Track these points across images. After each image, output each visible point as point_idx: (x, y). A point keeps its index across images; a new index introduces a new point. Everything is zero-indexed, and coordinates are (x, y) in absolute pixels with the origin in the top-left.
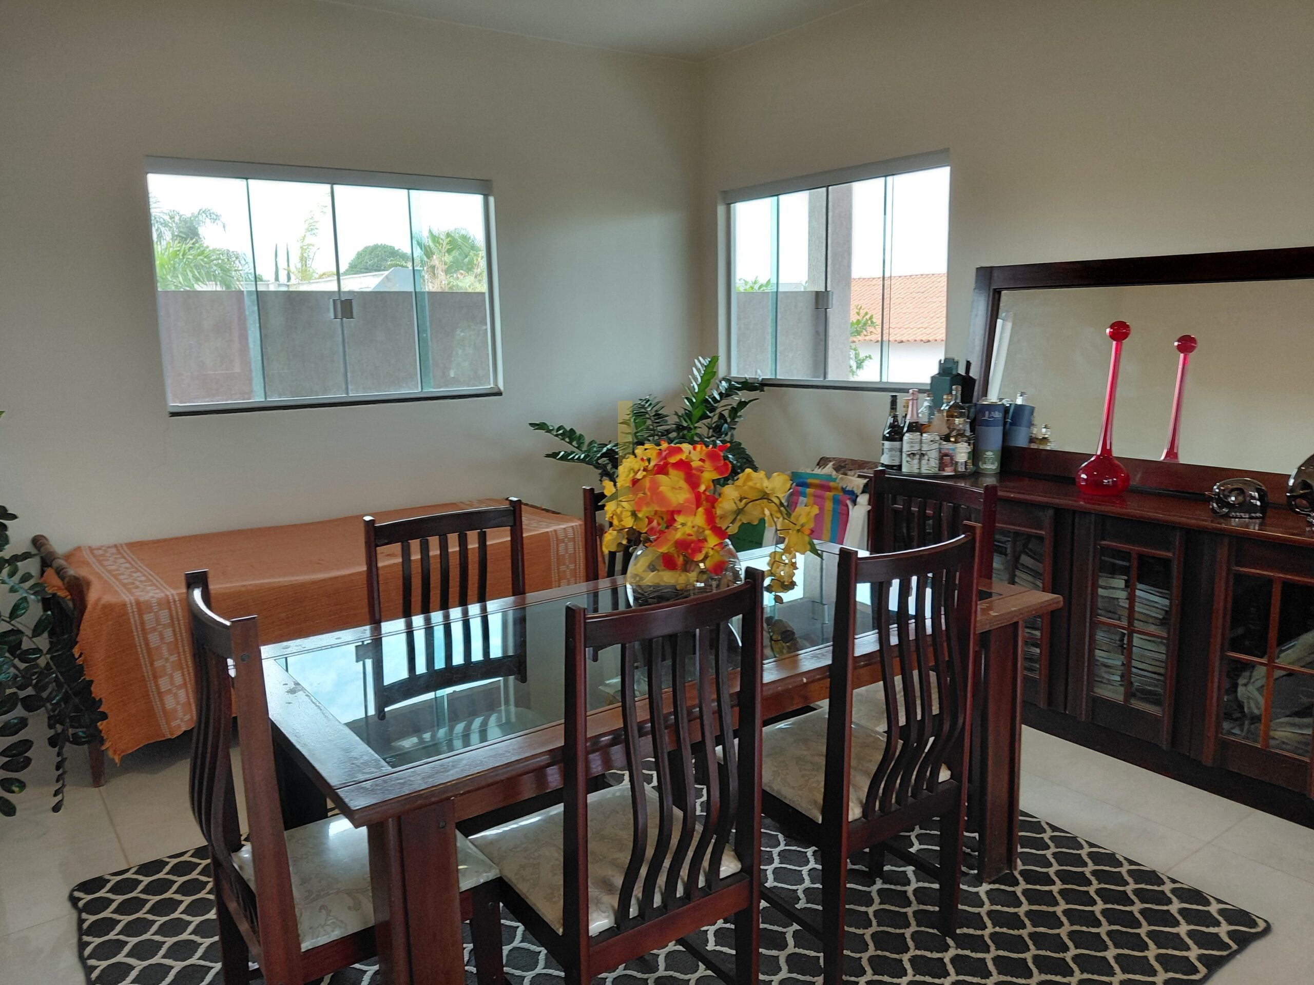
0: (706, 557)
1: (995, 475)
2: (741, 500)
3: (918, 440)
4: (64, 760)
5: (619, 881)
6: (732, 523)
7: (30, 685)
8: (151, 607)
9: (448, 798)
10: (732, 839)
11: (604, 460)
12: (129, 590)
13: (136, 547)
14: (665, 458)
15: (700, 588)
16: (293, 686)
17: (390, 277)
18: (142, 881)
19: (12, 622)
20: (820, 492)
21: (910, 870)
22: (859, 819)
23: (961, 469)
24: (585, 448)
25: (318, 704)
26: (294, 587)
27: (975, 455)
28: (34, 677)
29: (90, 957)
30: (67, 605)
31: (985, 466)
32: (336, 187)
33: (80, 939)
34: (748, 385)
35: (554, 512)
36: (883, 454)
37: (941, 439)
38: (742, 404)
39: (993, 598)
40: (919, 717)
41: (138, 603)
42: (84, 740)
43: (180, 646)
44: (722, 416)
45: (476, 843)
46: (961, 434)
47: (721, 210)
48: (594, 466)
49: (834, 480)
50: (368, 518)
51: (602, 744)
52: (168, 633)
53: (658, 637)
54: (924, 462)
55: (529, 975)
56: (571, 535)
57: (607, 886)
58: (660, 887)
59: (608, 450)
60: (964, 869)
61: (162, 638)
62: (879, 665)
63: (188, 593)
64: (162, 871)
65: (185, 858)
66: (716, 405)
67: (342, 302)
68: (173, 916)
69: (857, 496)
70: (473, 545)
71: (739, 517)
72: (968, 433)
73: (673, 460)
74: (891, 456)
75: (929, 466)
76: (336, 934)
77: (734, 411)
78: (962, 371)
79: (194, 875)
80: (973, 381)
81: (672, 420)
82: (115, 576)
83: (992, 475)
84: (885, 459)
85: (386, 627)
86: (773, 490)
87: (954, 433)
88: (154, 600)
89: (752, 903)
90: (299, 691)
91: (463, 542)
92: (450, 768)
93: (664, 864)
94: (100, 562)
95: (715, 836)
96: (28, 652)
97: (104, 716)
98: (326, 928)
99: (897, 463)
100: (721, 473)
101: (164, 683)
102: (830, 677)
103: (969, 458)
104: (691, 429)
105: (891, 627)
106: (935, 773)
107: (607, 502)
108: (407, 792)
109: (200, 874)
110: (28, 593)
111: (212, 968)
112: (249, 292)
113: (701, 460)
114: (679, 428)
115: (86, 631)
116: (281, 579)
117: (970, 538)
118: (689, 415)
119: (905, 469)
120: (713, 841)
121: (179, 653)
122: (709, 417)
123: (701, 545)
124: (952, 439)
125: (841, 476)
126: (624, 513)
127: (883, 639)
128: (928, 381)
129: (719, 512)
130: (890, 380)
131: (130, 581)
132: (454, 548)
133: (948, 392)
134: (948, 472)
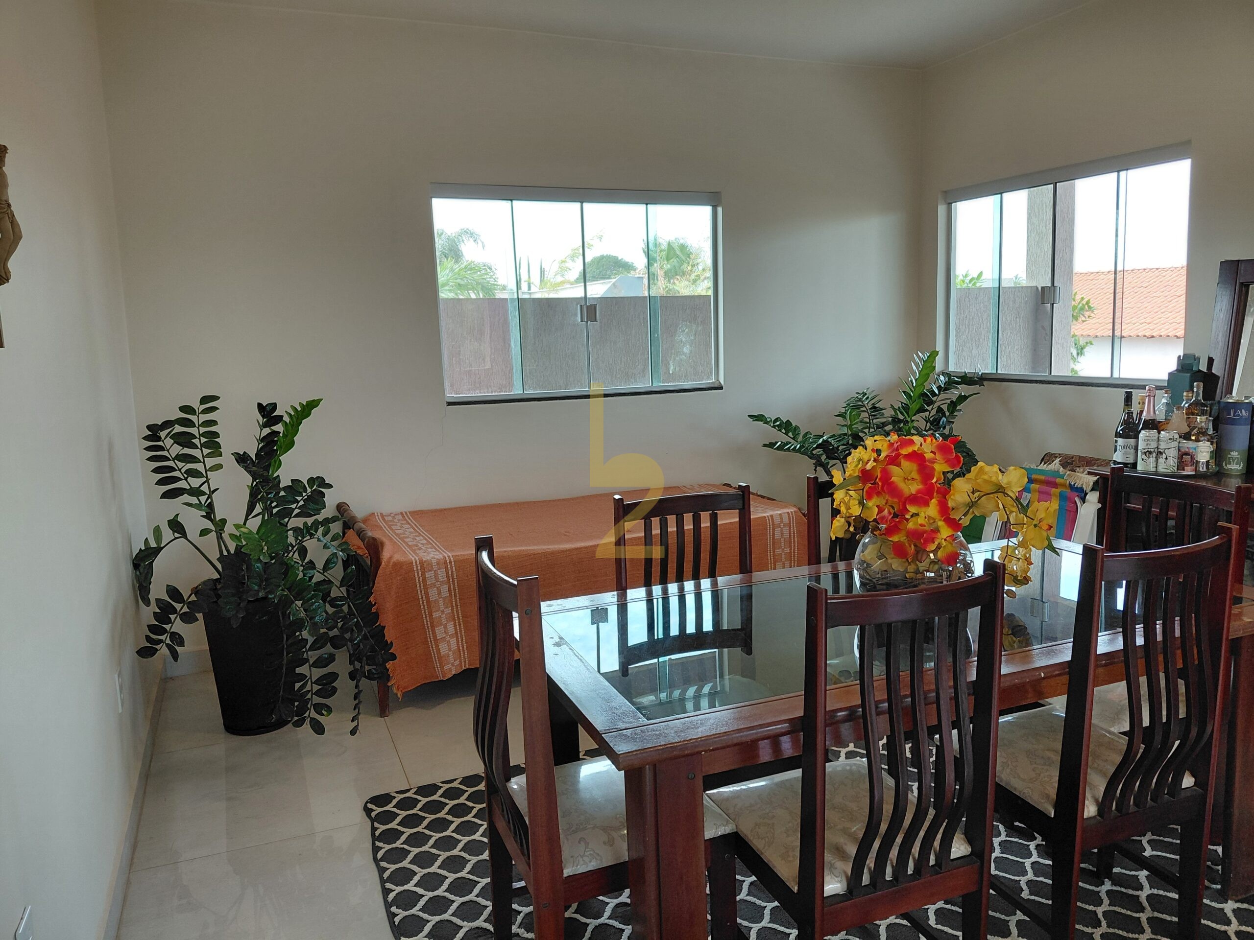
0: (939, 547)
1: (1240, 476)
2: (973, 493)
3: (1156, 438)
4: (360, 692)
5: (852, 850)
6: (965, 515)
7: (336, 626)
8: (432, 566)
9: (699, 753)
10: (962, 825)
11: (819, 451)
12: (414, 552)
13: (418, 514)
14: (897, 449)
15: (930, 578)
16: (558, 640)
17: (616, 284)
18: (420, 801)
19: (325, 574)
20: (1045, 488)
21: (1143, 874)
22: (1094, 817)
23: (1202, 469)
24: (800, 439)
25: (580, 657)
26: (546, 554)
27: (1219, 455)
28: (339, 621)
29: (382, 860)
30: (365, 562)
31: (1229, 466)
32: (585, 205)
33: (374, 844)
34: (967, 380)
35: (769, 499)
36: (1116, 451)
37: (1180, 437)
38: (962, 399)
39: (1244, 604)
40: (1164, 720)
41: (421, 562)
42: (376, 676)
43: (454, 600)
44: (940, 410)
45: (712, 798)
46: (1202, 433)
47: (942, 209)
48: (808, 456)
49: (1062, 477)
50: (617, 497)
51: (837, 719)
52: (444, 589)
53: (895, 622)
54: (1161, 460)
55: (755, 927)
56: (786, 520)
57: (840, 853)
58: (891, 860)
59: (824, 441)
60: (1207, 883)
61: (439, 592)
62: (1123, 664)
63: (477, 554)
64: (436, 794)
65: (455, 784)
66: (934, 399)
67: (587, 307)
68: (445, 834)
69: (1086, 494)
70: (705, 524)
71: (971, 510)
72: (1211, 432)
73: (904, 451)
74: (1125, 453)
75: (1167, 465)
76: (593, 865)
77: (953, 405)
78: (1203, 367)
79: (462, 800)
80: (1216, 378)
81: (889, 413)
82: (402, 539)
83: (1236, 476)
84: (1118, 457)
85: (632, 593)
86: (1009, 483)
87: (1195, 431)
88: (434, 561)
89: (981, 888)
90: (564, 644)
91: (697, 521)
92: (698, 725)
93: (897, 840)
94: (390, 527)
95: (947, 820)
96: (336, 599)
97: (393, 657)
98: (585, 858)
99: (1132, 461)
100: (953, 466)
101: (440, 632)
102: (1069, 673)
103: (1211, 458)
104: (907, 422)
105: (1137, 626)
106: (1178, 779)
107: (837, 490)
108: (663, 743)
109: (467, 799)
110: (337, 550)
111: (479, 882)
112: (512, 300)
113: (932, 452)
114: (895, 421)
115: (380, 583)
116: (536, 547)
117: (1225, 540)
118: (906, 408)
119: (1140, 467)
120: (945, 824)
121: (452, 607)
122: (927, 410)
123: (934, 535)
124: (1193, 438)
125: (1068, 472)
126: (851, 502)
127: (1129, 638)
128: (1166, 377)
129: (951, 504)
130: (1123, 375)
131: (414, 543)
132: (689, 526)
133: (1188, 389)
134: (1189, 471)
